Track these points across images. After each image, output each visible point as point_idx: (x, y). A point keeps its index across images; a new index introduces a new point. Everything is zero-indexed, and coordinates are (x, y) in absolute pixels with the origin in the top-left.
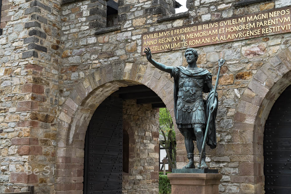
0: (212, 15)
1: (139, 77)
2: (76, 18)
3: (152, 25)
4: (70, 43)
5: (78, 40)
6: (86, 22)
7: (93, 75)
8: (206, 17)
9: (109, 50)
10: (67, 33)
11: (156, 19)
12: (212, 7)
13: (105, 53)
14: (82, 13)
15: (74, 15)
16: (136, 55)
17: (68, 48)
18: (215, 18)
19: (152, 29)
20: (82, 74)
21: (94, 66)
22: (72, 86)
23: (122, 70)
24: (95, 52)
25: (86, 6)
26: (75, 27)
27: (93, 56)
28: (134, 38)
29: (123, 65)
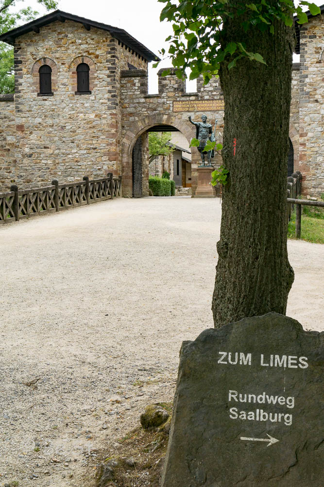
0: (210, 97)
1: (172, 123)
2: (131, 87)
3: (178, 97)
4: (128, 100)
5: (133, 99)
6: (137, 89)
7: (144, 120)
8: (207, 97)
9: (154, 107)
10: (125, 94)
11: (180, 94)
12: (210, 93)
13: (151, 108)
14: (135, 84)
15: (129, 84)
16: (169, 111)
17: (126, 103)
18: (211, 98)
19: (178, 99)
20: (137, 119)
21: (145, 115)
22: (130, 124)
23: (161, 118)
24: (145, 107)
25: (138, 81)
26: (131, 92)
27: (143, 109)
28: (168, 102)
29: (162, 116)
